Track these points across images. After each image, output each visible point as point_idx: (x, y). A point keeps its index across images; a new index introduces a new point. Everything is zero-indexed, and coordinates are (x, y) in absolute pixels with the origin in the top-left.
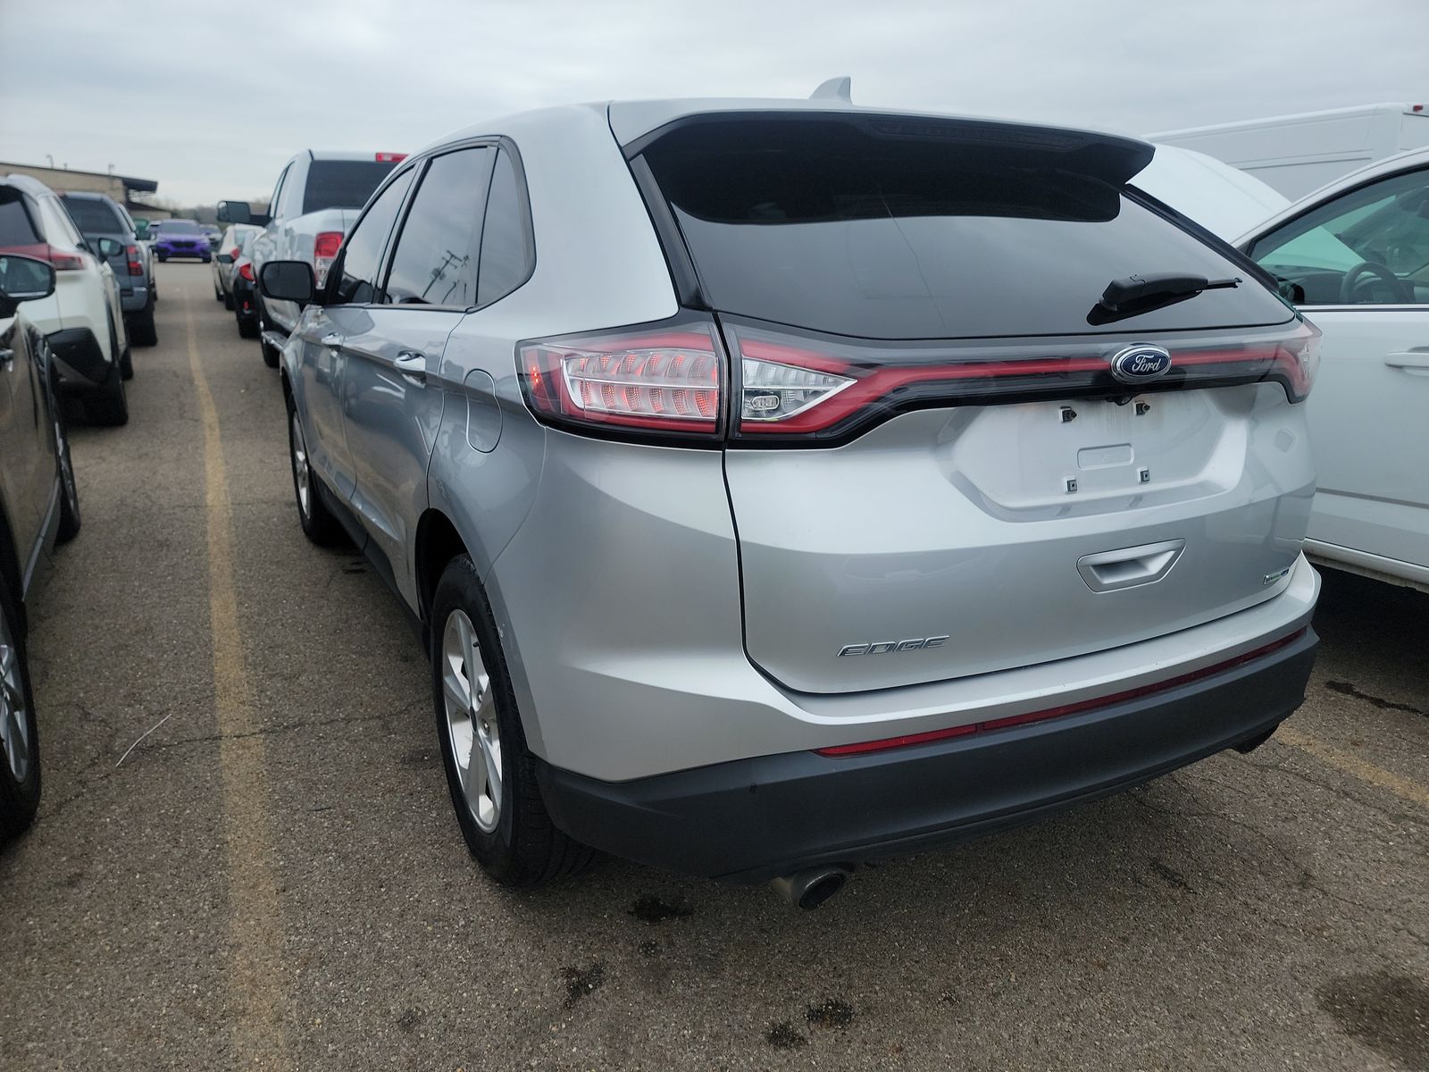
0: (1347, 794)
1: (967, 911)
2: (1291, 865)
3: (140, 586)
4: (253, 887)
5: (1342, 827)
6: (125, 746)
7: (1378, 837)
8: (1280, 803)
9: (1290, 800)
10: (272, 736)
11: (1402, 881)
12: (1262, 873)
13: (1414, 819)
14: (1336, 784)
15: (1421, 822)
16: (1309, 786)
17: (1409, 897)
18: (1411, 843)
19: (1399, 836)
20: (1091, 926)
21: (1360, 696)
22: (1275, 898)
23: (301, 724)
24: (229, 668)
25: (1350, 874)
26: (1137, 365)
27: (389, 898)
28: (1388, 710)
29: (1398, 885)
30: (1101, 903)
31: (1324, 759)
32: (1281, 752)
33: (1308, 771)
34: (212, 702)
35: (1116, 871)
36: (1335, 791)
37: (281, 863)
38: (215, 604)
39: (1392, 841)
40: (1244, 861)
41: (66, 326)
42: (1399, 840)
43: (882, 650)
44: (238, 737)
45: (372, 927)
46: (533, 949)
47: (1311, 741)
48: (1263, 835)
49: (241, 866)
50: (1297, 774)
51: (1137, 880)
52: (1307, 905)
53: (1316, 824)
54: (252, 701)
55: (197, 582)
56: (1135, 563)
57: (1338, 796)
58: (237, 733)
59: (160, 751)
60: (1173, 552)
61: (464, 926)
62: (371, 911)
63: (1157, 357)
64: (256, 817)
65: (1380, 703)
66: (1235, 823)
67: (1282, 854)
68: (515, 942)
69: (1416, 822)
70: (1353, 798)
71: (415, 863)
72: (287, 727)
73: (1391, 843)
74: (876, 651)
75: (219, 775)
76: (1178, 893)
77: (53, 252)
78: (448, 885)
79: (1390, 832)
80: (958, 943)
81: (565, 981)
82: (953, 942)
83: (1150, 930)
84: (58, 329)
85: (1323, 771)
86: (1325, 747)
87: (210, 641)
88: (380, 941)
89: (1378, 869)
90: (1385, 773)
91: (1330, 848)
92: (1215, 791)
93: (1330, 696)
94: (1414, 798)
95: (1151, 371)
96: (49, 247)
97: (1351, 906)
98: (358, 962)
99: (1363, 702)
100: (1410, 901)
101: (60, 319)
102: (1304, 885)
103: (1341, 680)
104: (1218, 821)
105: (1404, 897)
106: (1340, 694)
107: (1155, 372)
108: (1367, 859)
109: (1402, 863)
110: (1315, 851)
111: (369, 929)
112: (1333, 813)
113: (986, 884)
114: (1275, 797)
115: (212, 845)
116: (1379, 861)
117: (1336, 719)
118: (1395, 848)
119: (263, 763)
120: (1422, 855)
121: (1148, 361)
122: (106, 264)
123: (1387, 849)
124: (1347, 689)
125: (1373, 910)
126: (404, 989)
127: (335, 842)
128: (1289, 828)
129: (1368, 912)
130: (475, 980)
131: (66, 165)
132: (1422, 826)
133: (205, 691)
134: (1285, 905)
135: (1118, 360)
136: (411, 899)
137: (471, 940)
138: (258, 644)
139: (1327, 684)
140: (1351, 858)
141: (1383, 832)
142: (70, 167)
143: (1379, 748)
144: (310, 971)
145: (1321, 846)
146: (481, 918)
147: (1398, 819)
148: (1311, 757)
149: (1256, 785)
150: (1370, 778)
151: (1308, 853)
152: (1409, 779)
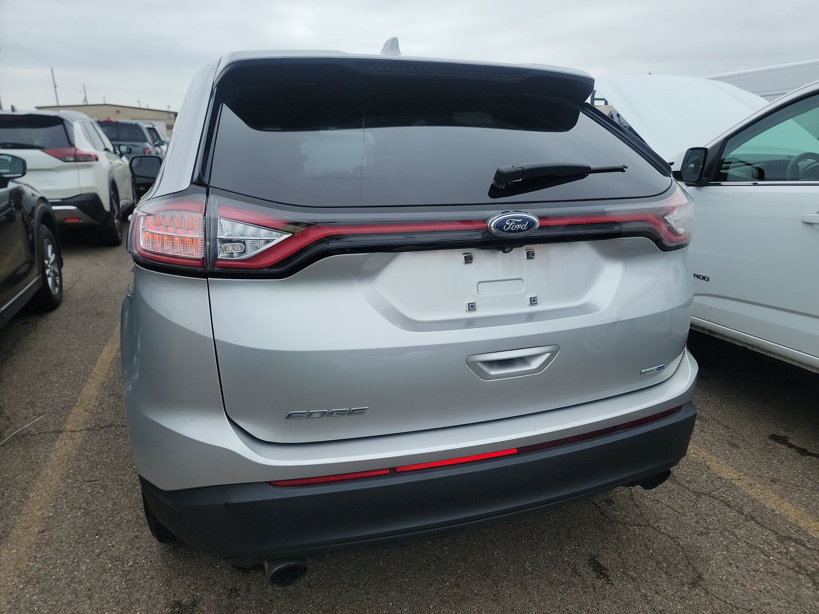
0: (753, 518)
1: (448, 584)
2: (691, 568)
3: (73, 338)
4: (27, 528)
5: (739, 543)
6: (10, 433)
7: (763, 553)
8: (701, 522)
9: (709, 520)
10: (91, 432)
11: (769, 588)
12: (666, 573)
13: (796, 541)
14: (747, 510)
15: (800, 544)
16: (728, 510)
17: (770, 601)
18: (787, 559)
19: (779, 553)
20: (527, 603)
21: (791, 446)
22: (668, 593)
23: (111, 426)
24: (91, 390)
25: (732, 579)
26: (508, 226)
27: (97, 543)
28: (808, 457)
29: (765, 591)
30: (542, 586)
31: (746, 491)
32: (717, 484)
33: (730, 499)
34: (70, 409)
35: (563, 563)
36: (745, 515)
37: (51, 514)
38: (106, 349)
39: (773, 556)
40: (658, 562)
41: (83, 192)
42: (779, 556)
43: (318, 415)
44: (72, 432)
45: (77, 561)
46: (162, 586)
47: (742, 477)
48: (679, 544)
49: (28, 514)
50: (722, 501)
51: (575, 571)
52: (690, 600)
53: (721, 539)
54: (92, 410)
55: (104, 337)
56: (523, 360)
57: (746, 520)
58: (73, 429)
59: (26, 438)
60: (549, 354)
61: (130, 566)
62: (83, 550)
63: (525, 220)
64: (53, 483)
65: (803, 452)
66: (663, 533)
67: (688, 560)
68: (154, 580)
69: (796, 543)
70: (756, 522)
71: (125, 520)
72: (102, 427)
73: (771, 558)
74: (314, 415)
75: (48, 455)
76: (599, 583)
77: (78, 152)
78: (137, 537)
79: (774, 549)
80: (432, 606)
81: (171, 610)
82: (428, 605)
83: (568, 609)
84: (79, 193)
85: (742, 500)
86: (750, 482)
87: (91, 372)
88: (77, 571)
89: (754, 577)
90: (786, 505)
91: (725, 558)
92: (658, 509)
93: (769, 445)
94: (802, 525)
95: (520, 230)
96: (76, 149)
97: (723, 603)
98: (58, 584)
99: (791, 451)
100: (769, 604)
101: (80, 188)
102: (694, 584)
103: (782, 433)
104: (651, 530)
105: (766, 601)
106: (777, 444)
107: (524, 230)
108: (749, 568)
109: (774, 574)
110: (713, 559)
111: (75, 562)
112: (737, 531)
113: (470, 565)
114: (699, 517)
115: (20, 499)
116: (757, 571)
117: (767, 462)
118: (773, 562)
119: (76, 449)
120: (792, 569)
121: (517, 223)
122: (124, 158)
123: (766, 562)
124: (783, 440)
125: (737, 608)
126: (74, 605)
127: (88, 503)
128: (700, 540)
129: (734, 609)
130: (117, 604)
131: (148, 106)
132: (800, 546)
133: (70, 403)
134: (674, 599)
135: (492, 223)
136: (110, 544)
137: (130, 576)
138: (115, 375)
139: (771, 436)
140: (737, 567)
141: (769, 549)
142: (150, 107)
143: (790, 486)
144: (28, 587)
145: (719, 555)
146: (143, 561)
147: (782, 539)
148: (737, 488)
149: (689, 506)
150: (774, 507)
151: (707, 560)
152: (803, 510)
